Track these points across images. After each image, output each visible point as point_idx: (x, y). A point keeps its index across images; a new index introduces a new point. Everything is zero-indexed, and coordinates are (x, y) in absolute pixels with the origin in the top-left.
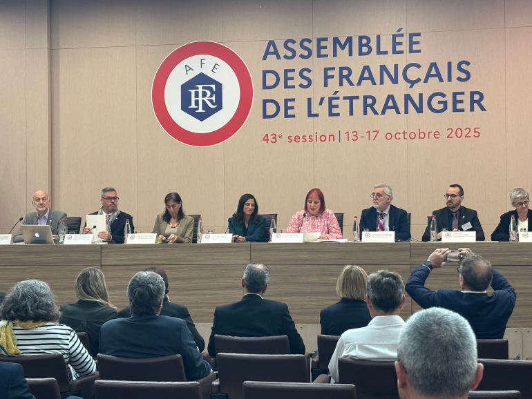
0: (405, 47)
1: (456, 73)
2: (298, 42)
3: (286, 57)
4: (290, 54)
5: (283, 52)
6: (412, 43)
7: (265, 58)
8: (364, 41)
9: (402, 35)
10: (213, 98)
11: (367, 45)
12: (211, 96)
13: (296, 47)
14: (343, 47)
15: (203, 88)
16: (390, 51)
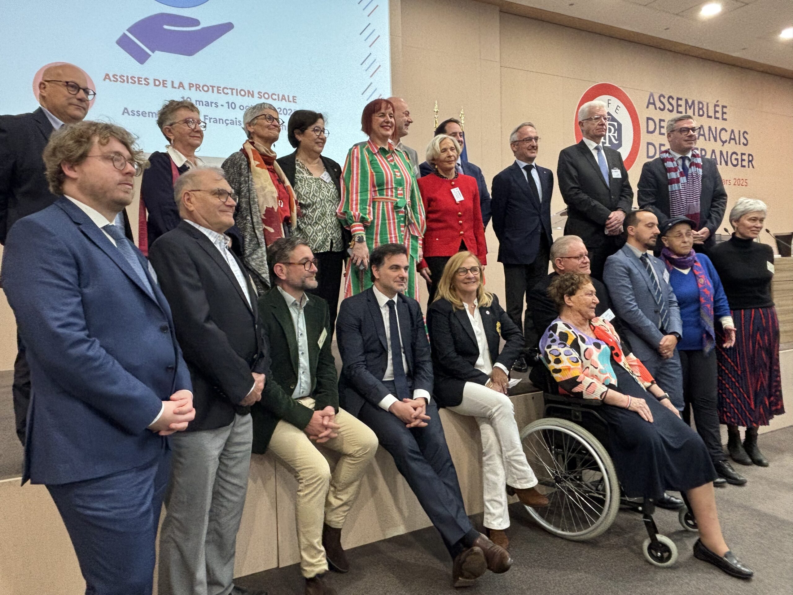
0: (719, 115)
1: (743, 140)
2: (667, 97)
3: (659, 108)
4: (662, 107)
5: (658, 104)
6: (723, 113)
7: (647, 107)
8: (701, 106)
9: (718, 106)
10: (616, 135)
11: (702, 109)
12: (614, 133)
13: (665, 101)
14: (690, 109)
15: (609, 124)
16: (713, 116)
